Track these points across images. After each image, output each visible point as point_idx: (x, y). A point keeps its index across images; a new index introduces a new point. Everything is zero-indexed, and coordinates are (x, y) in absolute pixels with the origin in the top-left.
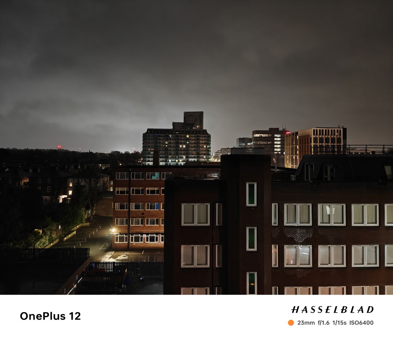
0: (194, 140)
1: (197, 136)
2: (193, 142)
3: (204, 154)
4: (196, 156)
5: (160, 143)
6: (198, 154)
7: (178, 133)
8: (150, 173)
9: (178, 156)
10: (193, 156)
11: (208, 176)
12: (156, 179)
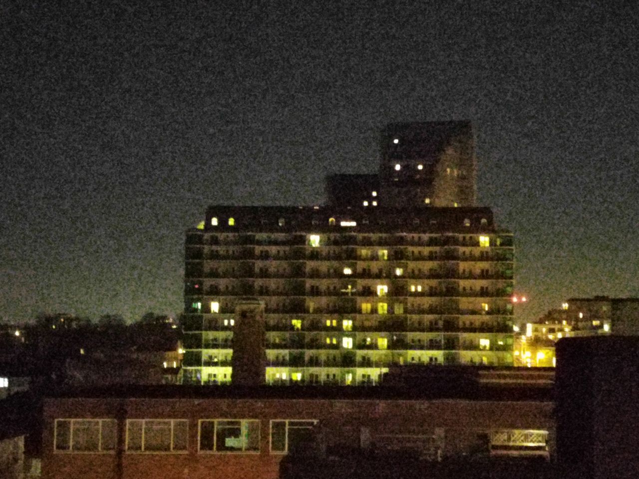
0: (431, 257)
1: (447, 241)
2: (427, 266)
3: (484, 329)
4: (440, 336)
5: (264, 274)
6: (450, 326)
7: (354, 224)
8: (218, 423)
9: (354, 337)
10: (426, 336)
11: (493, 443)
12: (244, 453)
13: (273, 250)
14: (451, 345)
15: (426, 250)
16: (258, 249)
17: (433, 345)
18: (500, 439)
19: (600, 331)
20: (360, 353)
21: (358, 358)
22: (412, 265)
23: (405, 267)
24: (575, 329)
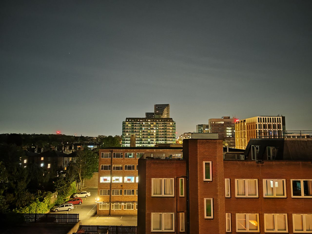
1: (165, 124)
2: (162, 128)
3: (171, 138)
5: (135, 129)
6: (166, 137)
7: (150, 121)
8: (128, 153)
9: (150, 139)
10: (162, 139)
11: (173, 156)
12: (132, 158)
13: (137, 125)
14: (166, 140)
15: (162, 125)
16: (134, 125)
17: (163, 140)
18: (174, 155)
19: (189, 138)
20: (151, 142)
21: (151, 143)
22: (159, 127)
23: (158, 128)
24: (186, 138)
